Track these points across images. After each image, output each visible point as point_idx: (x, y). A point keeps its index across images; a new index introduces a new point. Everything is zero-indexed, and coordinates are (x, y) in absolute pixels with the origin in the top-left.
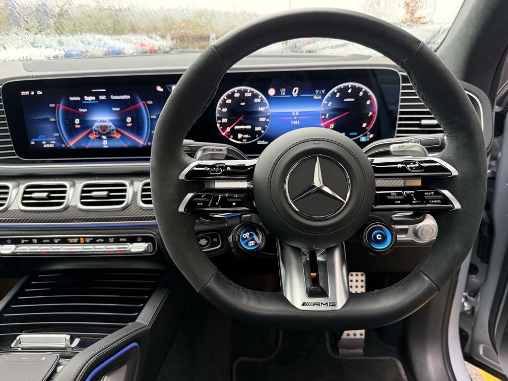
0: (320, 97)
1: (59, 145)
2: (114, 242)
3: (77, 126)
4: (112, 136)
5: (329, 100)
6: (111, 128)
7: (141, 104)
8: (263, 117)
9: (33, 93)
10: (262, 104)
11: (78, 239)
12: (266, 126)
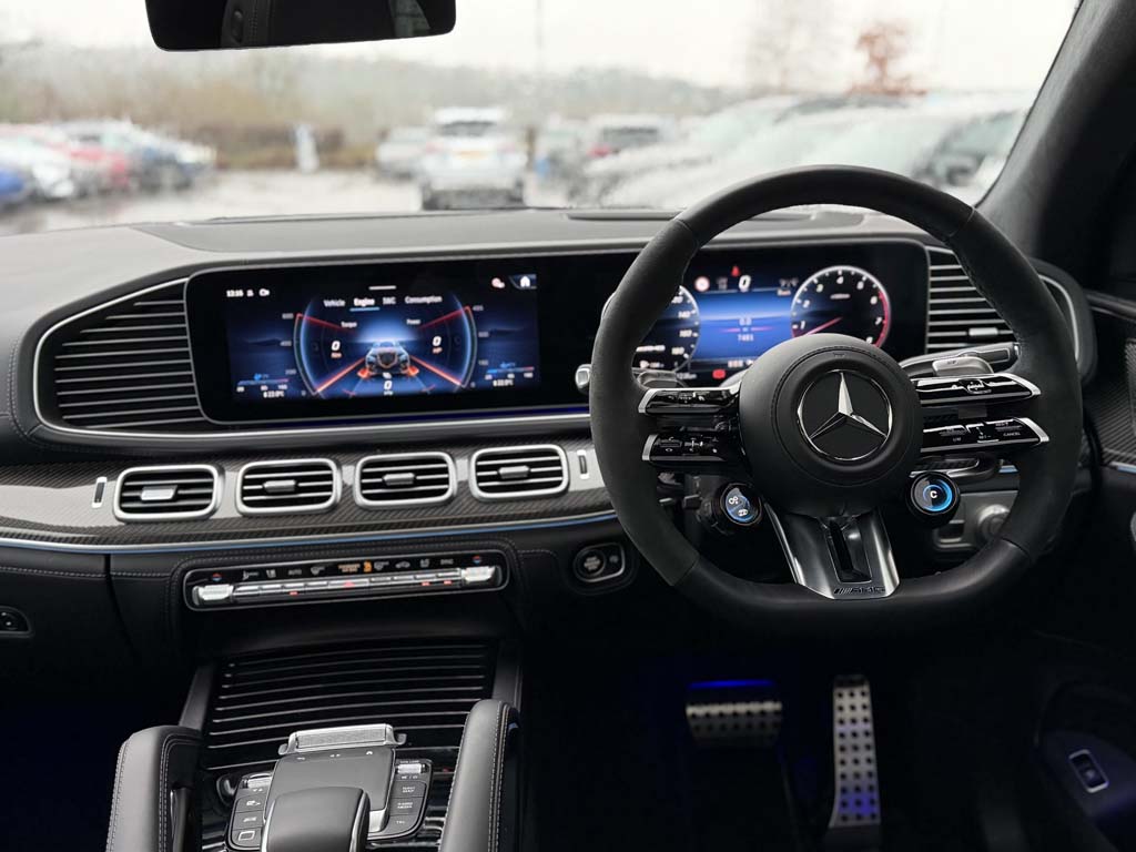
0: (788, 293)
1: (294, 391)
2: (429, 568)
3: (334, 355)
4: (403, 372)
5: (804, 297)
6: (403, 357)
7: (461, 311)
8: (687, 329)
9: (250, 293)
10: (685, 305)
11: (358, 566)
12: (692, 346)
